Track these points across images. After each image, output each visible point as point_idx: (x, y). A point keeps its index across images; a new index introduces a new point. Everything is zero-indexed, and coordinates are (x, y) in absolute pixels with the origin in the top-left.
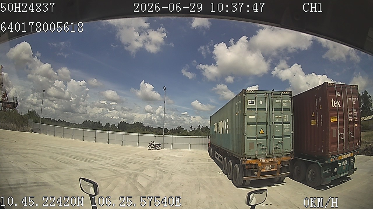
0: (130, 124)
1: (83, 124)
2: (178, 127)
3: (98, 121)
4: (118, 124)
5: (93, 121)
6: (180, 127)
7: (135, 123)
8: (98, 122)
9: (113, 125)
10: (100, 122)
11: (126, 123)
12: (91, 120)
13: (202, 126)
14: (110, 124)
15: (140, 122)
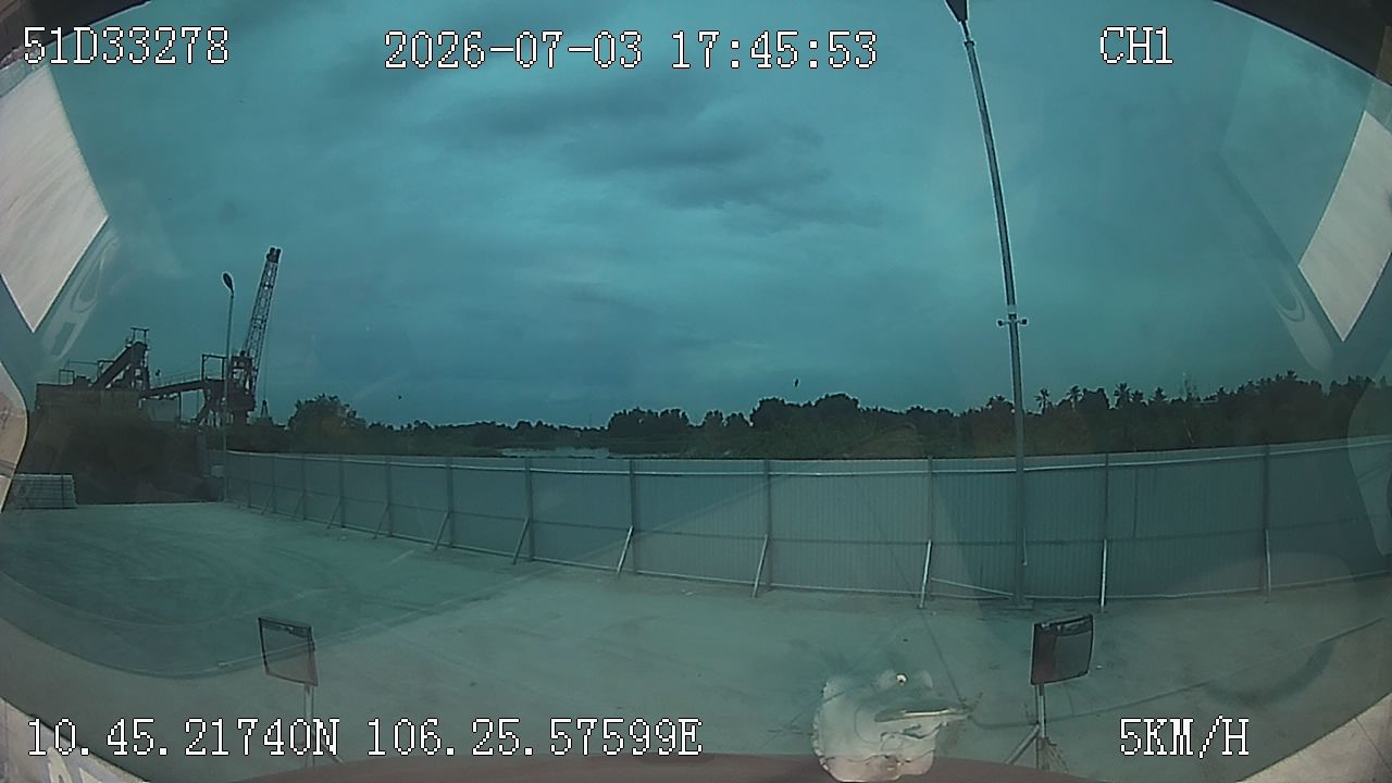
0: (801, 405)
1: (609, 426)
2: (992, 399)
3: (670, 409)
4: (751, 412)
5: (649, 411)
6: (1000, 399)
7: (823, 397)
8: (672, 411)
9: (734, 415)
10: (678, 411)
11: (786, 402)
12: (642, 409)
13: (1085, 390)
14: (721, 414)
15: (844, 395)
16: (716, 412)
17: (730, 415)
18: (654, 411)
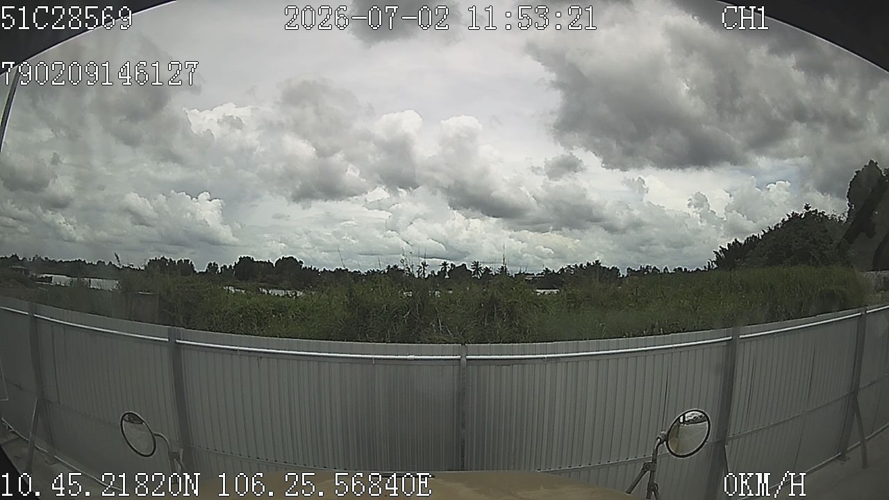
0: (267, 262)
2: (389, 266)
3: (183, 259)
4: (235, 265)
5: (171, 260)
6: (395, 267)
7: (281, 258)
9: (225, 266)
11: (255, 260)
12: (165, 257)
13: (452, 265)
14: (217, 265)
15: (292, 258)
16: (214, 263)
17: (222, 265)
18: (173, 260)
